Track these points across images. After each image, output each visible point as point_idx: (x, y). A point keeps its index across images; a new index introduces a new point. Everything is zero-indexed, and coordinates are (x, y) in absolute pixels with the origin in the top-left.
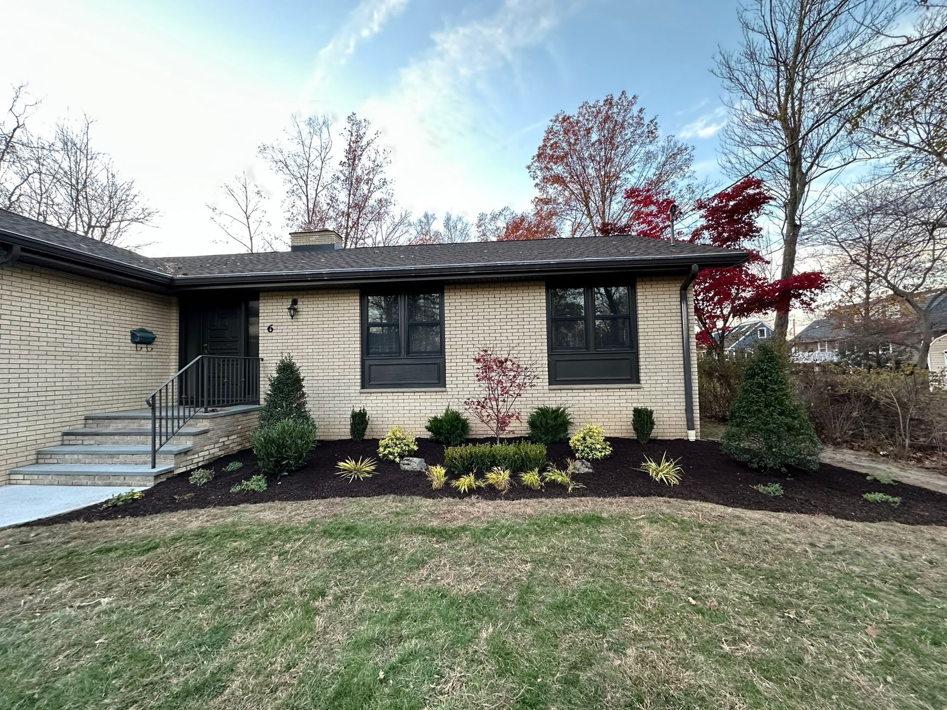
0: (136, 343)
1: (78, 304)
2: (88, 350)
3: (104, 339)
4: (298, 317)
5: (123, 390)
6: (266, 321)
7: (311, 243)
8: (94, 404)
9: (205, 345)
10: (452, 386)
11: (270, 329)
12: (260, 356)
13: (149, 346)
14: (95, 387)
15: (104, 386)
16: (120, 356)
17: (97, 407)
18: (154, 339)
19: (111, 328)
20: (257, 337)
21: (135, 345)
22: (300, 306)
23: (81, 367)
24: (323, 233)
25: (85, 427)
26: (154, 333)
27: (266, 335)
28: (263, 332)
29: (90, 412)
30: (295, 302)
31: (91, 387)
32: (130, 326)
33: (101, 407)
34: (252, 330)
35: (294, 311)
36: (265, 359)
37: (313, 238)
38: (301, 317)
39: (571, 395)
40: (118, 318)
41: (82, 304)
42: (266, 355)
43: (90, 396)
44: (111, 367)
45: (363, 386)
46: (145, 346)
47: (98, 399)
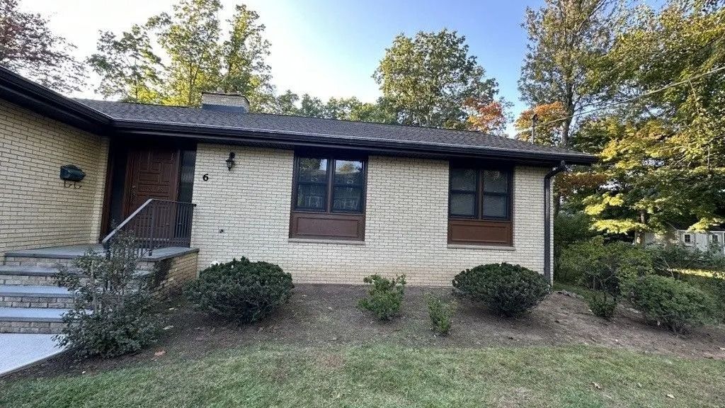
0: (65, 179)
1: (10, 133)
2: (16, 183)
3: (34, 173)
4: (234, 169)
5: (47, 226)
6: (201, 170)
7: (222, 104)
8: (16, 240)
9: (134, 187)
10: (370, 240)
11: (205, 178)
12: (193, 202)
13: (77, 183)
14: (19, 222)
15: (29, 222)
16: (48, 191)
17: (18, 244)
18: (84, 176)
19: (42, 162)
20: (191, 184)
21: (63, 182)
22: (237, 159)
23: (7, 200)
24: (234, 97)
25: (4, 264)
26: (83, 171)
27: (200, 182)
28: (198, 180)
29: (11, 249)
30: (232, 155)
31: (15, 222)
32: (60, 162)
33: (22, 244)
34: (185, 178)
35: (231, 164)
36: (198, 204)
37: (225, 100)
38: (237, 169)
39: (464, 253)
40: (50, 152)
41: (15, 135)
42: (199, 202)
43: (13, 231)
44: (37, 202)
45: (291, 236)
46: (73, 183)
47: (20, 235)
